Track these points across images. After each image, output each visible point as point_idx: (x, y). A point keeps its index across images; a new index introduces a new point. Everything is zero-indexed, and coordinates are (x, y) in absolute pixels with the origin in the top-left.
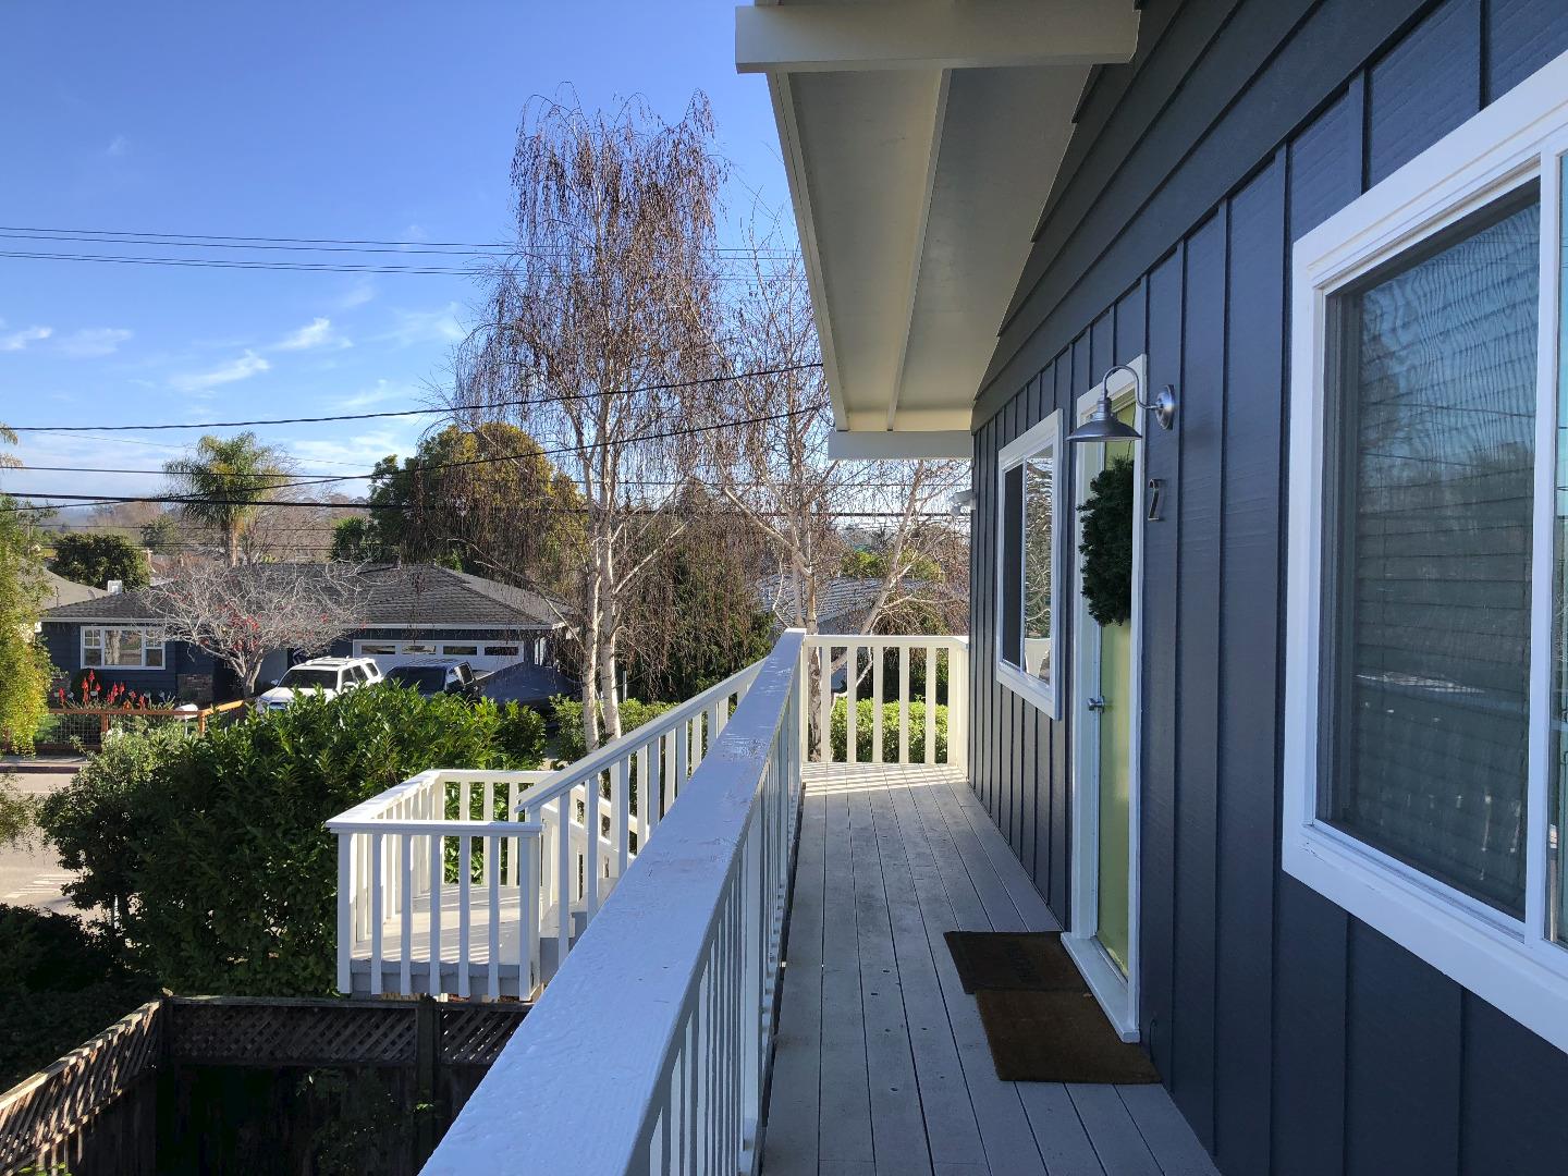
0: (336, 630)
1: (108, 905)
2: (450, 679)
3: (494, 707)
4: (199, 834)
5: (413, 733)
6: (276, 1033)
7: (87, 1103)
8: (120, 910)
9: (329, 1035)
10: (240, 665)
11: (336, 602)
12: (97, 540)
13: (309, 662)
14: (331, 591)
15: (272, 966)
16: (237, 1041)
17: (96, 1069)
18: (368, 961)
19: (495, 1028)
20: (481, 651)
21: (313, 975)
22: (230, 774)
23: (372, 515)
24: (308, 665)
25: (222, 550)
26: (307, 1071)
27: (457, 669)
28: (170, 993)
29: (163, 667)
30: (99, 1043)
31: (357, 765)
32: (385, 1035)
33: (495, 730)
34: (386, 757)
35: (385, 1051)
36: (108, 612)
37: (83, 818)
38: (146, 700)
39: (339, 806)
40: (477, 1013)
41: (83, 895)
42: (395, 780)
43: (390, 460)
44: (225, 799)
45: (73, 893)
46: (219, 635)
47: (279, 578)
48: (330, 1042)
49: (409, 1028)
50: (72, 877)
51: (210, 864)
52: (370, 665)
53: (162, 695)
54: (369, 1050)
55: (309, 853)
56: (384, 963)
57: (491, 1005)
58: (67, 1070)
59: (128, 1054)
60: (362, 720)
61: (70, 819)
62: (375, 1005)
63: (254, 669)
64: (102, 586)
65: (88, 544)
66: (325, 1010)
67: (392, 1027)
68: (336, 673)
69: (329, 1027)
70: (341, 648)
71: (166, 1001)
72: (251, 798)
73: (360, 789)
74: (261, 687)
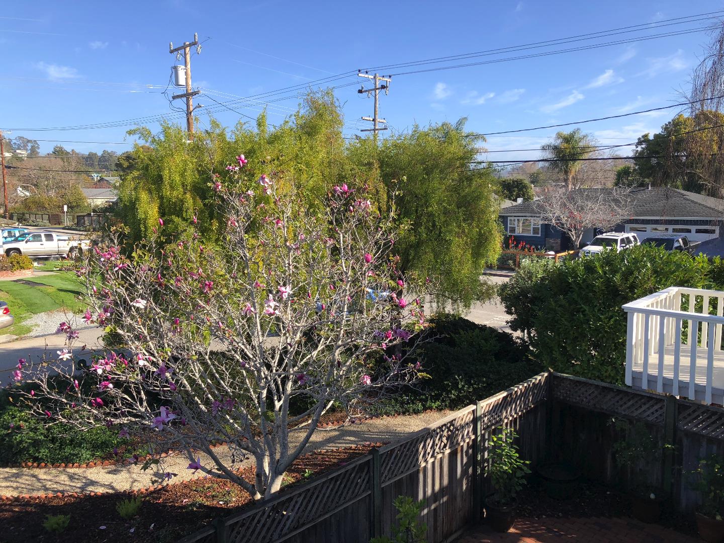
0: (618, 219)
1: (523, 331)
2: (676, 245)
3: (706, 259)
4: (560, 306)
5: (663, 269)
6: (596, 397)
7: (521, 407)
8: (527, 334)
9: (621, 403)
10: (573, 235)
11: (618, 206)
12: (514, 181)
13: (604, 234)
14: (616, 201)
15: (591, 369)
16: (579, 396)
17: (524, 394)
18: (641, 373)
19: (708, 418)
20: (693, 231)
21: (610, 375)
22: (575, 281)
23: (636, 164)
24: (604, 236)
25: (563, 184)
26: (613, 416)
27: (680, 240)
28: (552, 371)
29: (540, 235)
30: (525, 385)
31: (633, 282)
32: (649, 408)
33: (708, 270)
34: (648, 279)
35: (648, 416)
36: (518, 211)
37: (514, 295)
38: (534, 249)
39: (624, 300)
40: (699, 408)
41: (514, 326)
42: (652, 291)
43: (646, 136)
44: (572, 292)
45: (510, 324)
46: (564, 221)
47: (591, 195)
48: (621, 406)
49: (661, 408)
50: (509, 318)
51: (565, 320)
52: (634, 237)
53: (539, 247)
54: (640, 414)
55: (609, 320)
56: (649, 375)
57: (706, 406)
58: (514, 392)
59: (536, 391)
60: (636, 261)
61: (509, 294)
62: (644, 394)
63: (579, 237)
64: (515, 200)
65: (510, 183)
66: (619, 392)
67: (653, 406)
68: (617, 240)
69: (621, 399)
70: (620, 228)
71: (550, 374)
72: (584, 293)
73: (635, 293)
74: (583, 245)
